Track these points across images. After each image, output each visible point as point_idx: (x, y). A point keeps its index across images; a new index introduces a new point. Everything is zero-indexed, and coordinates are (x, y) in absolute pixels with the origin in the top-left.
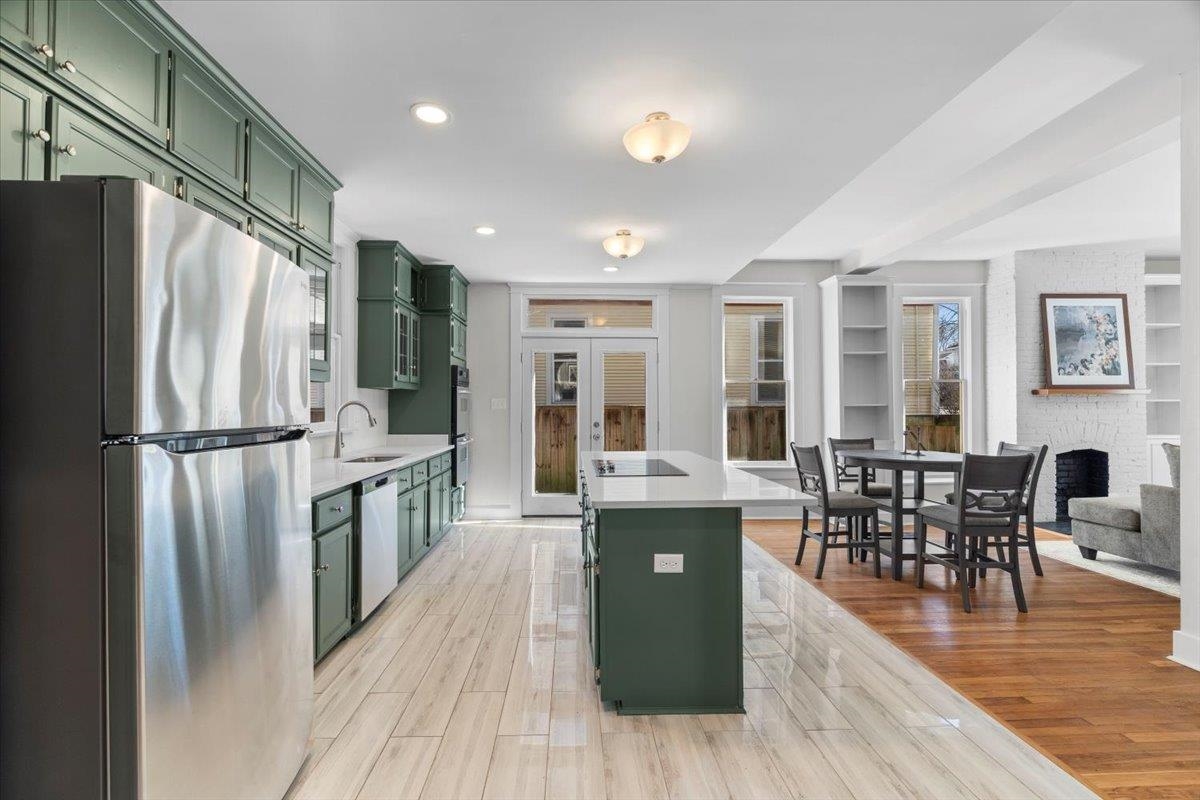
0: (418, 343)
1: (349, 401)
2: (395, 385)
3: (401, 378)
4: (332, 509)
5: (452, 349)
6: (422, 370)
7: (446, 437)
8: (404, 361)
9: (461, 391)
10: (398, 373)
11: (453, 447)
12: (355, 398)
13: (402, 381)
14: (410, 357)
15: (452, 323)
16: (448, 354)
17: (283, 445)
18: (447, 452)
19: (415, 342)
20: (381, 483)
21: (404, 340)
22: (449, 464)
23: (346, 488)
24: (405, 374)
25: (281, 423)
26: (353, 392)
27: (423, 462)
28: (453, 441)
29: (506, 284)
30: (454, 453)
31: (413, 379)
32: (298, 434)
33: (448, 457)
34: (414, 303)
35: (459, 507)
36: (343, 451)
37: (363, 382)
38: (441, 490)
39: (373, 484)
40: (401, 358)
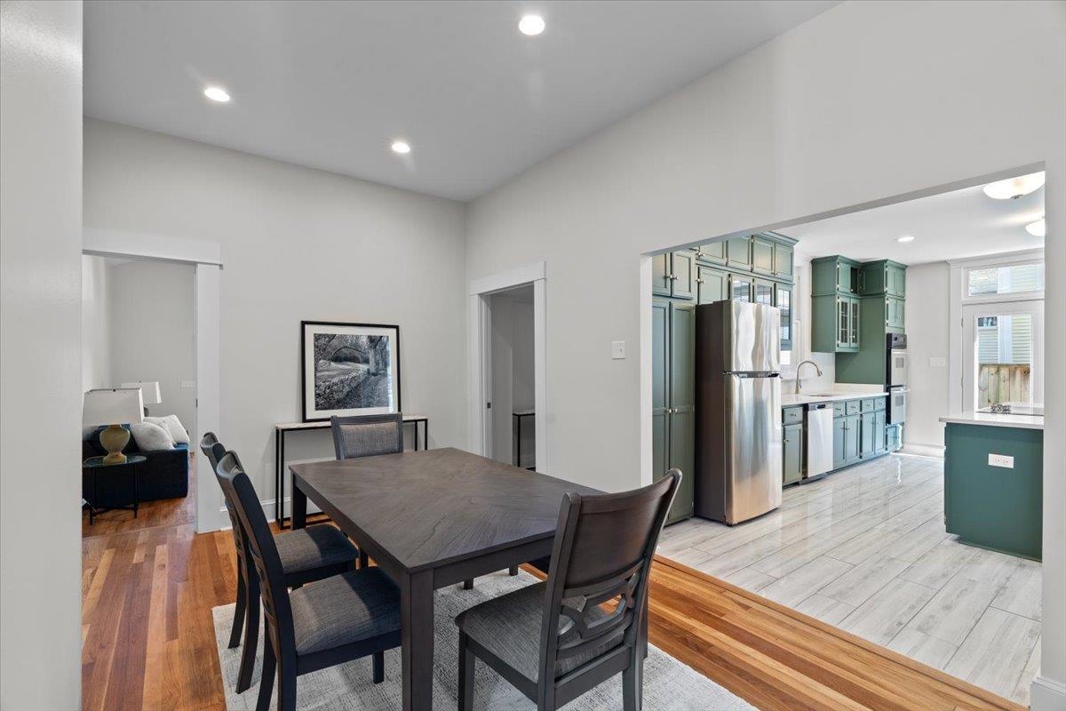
0: (858, 320)
1: (806, 360)
2: (838, 350)
3: (844, 345)
4: (792, 415)
5: (887, 321)
6: (861, 338)
7: (882, 387)
8: (844, 334)
9: (895, 353)
10: (839, 342)
11: (888, 394)
12: (810, 359)
13: (843, 347)
14: (850, 329)
15: (887, 302)
16: (883, 325)
17: (768, 379)
18: (883, 397)
19: (855, 320)
20: (822, 407)
21: (844, 320)
22: (884, 406)
23: (801, 405)
24: (846, 342)
25: (769, 370)
26: (808, 354)
27: (856, 400)
28: (888, 390)
29: (945, 262)
30: (888, 399)
31: (853, 345)
32: (776, 375)
33: (884, 401)
34: (855, 292)
35: (895, 442)
36: (800, 390)
37: (814, 349)
38: (874, 423)
39: (817, 406)
40: (842, 332)
